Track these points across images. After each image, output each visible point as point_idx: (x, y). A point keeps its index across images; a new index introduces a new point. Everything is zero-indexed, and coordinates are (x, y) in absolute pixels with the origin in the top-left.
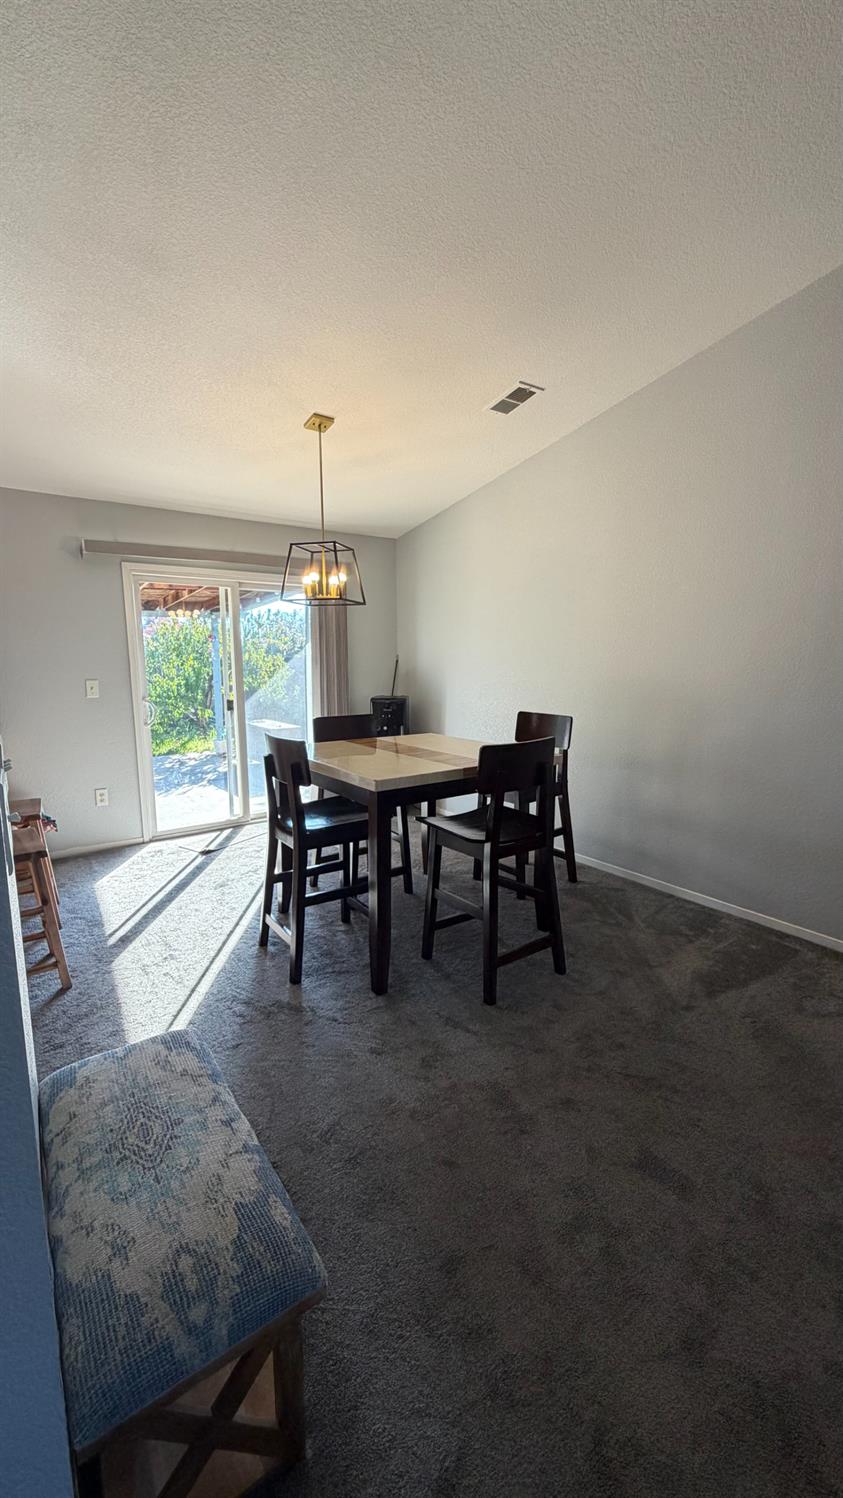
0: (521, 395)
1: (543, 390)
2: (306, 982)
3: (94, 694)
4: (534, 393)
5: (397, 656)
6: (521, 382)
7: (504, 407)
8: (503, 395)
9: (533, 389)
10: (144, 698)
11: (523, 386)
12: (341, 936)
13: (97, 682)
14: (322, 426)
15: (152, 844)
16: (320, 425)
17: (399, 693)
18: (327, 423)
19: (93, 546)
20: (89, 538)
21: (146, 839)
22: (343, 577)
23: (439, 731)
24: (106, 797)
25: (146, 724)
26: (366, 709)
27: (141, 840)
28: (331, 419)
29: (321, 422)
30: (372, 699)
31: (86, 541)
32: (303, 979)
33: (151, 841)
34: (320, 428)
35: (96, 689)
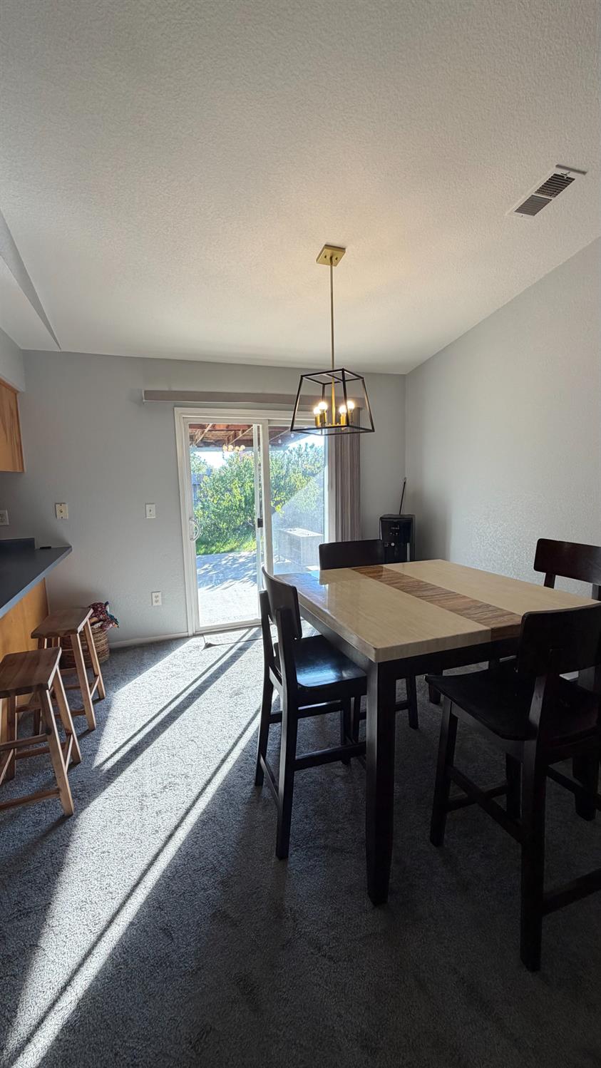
0: (557, 184)
1: (584, 173)
2: (294, 856)
3: (151, 515)
4: (571, 180)
5: (405, 478)
6: (558, 166)
7: (531, 207)
8: (531, 189)
9: (571, 175)
10: (190, 518)
11: (559, 172)
12: (339, 784)
13: (154, 505)
14: (334, 259)
15: (194, 639)
16: (331, 258)
17: (406, 512)
18: (337, 253)
19: (150, 395)
20: (147, 389)
21: (190, 633)
22: (351, 405)
23: (444, 558)
24: (160, 599)
25: (192, 539)
26: (375, 533)
27: (186, 634)
28: (342, 249)
29: (333, 253)
30: (381, 518)
31: (145, 392)
32: (291, 852)
33: (194, 635)
34: (332, 261)
35: (153, 512)
